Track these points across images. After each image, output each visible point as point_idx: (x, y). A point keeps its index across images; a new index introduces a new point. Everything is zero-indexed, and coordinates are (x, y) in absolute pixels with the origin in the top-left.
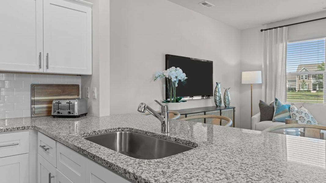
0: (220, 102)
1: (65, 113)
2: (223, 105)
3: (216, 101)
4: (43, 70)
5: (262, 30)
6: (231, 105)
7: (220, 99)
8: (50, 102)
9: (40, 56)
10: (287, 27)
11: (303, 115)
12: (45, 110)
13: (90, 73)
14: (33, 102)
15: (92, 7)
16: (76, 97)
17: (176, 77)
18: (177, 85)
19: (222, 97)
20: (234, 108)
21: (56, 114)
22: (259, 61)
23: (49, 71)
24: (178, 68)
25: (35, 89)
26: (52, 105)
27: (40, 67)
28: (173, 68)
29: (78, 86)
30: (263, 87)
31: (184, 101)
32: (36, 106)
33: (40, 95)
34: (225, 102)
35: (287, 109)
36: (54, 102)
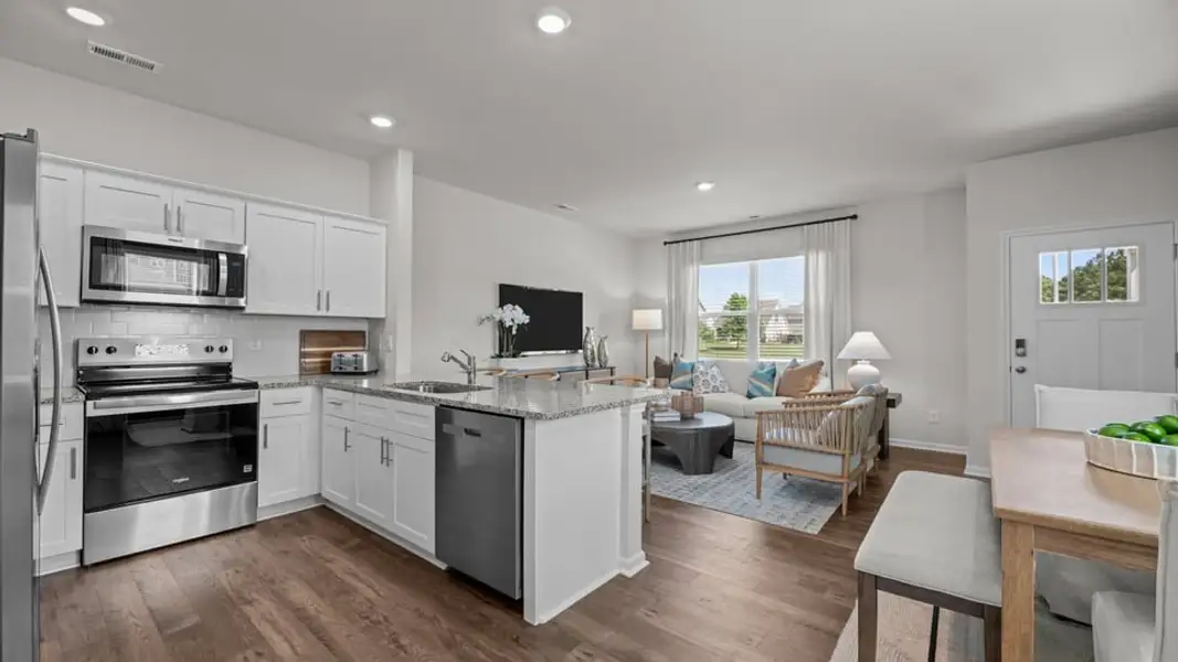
0: (593, 359)
1: (351, 369)
2: (597, 364)
3: (586, 358)
4: (323, 313)
5: (665, 243)
6: (610, 364)
7: (593, 352)
8: (329, 354)
9: (319, 294)
10: (699, 242)
11: (709, 378)
12: (319, 365)
13: (383, 316)
14: (303, 355)
15: (387, 226)
16: (361, 348)
17: (513, 320)
18: (514, 332)
19: (596, 350)
20: (612, 368)
21: (337, 370)
22: (660, 292)
23: (330, 314)
24: (517, 307)
25: (306, 336)
26: (332, 360)
27: (319, 308)
28: (510, 306)
29: (363, 333)
30: (667, 335)
31: (524, 356)
32: (307, 360)
33: (312, 345)
34: (599, 360)
35: (689, 369)
36: (335, 354)
